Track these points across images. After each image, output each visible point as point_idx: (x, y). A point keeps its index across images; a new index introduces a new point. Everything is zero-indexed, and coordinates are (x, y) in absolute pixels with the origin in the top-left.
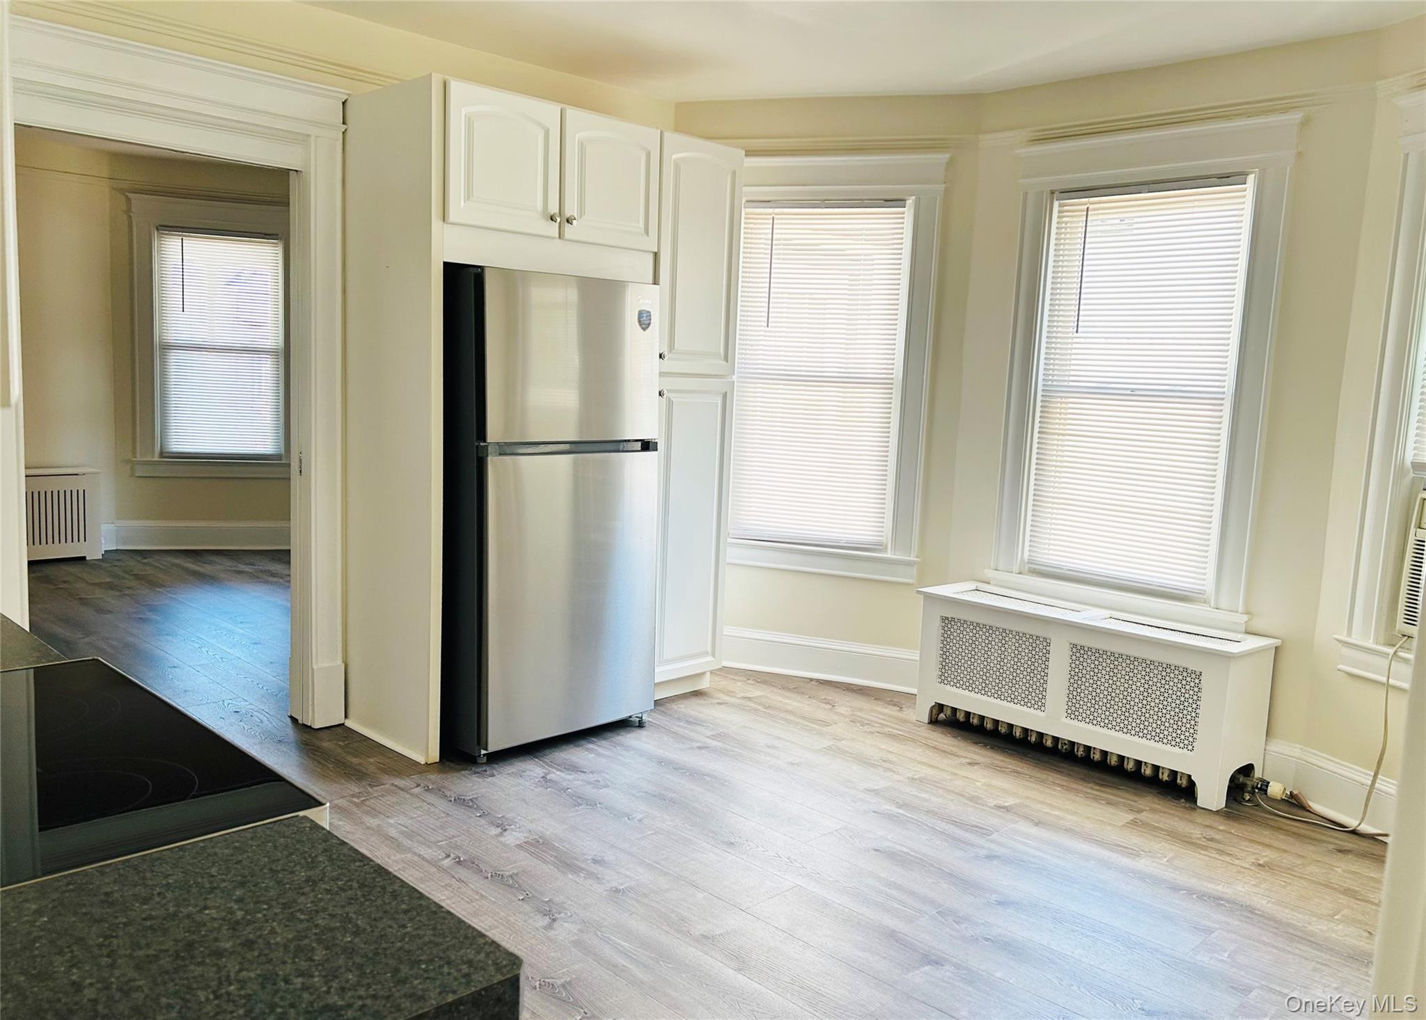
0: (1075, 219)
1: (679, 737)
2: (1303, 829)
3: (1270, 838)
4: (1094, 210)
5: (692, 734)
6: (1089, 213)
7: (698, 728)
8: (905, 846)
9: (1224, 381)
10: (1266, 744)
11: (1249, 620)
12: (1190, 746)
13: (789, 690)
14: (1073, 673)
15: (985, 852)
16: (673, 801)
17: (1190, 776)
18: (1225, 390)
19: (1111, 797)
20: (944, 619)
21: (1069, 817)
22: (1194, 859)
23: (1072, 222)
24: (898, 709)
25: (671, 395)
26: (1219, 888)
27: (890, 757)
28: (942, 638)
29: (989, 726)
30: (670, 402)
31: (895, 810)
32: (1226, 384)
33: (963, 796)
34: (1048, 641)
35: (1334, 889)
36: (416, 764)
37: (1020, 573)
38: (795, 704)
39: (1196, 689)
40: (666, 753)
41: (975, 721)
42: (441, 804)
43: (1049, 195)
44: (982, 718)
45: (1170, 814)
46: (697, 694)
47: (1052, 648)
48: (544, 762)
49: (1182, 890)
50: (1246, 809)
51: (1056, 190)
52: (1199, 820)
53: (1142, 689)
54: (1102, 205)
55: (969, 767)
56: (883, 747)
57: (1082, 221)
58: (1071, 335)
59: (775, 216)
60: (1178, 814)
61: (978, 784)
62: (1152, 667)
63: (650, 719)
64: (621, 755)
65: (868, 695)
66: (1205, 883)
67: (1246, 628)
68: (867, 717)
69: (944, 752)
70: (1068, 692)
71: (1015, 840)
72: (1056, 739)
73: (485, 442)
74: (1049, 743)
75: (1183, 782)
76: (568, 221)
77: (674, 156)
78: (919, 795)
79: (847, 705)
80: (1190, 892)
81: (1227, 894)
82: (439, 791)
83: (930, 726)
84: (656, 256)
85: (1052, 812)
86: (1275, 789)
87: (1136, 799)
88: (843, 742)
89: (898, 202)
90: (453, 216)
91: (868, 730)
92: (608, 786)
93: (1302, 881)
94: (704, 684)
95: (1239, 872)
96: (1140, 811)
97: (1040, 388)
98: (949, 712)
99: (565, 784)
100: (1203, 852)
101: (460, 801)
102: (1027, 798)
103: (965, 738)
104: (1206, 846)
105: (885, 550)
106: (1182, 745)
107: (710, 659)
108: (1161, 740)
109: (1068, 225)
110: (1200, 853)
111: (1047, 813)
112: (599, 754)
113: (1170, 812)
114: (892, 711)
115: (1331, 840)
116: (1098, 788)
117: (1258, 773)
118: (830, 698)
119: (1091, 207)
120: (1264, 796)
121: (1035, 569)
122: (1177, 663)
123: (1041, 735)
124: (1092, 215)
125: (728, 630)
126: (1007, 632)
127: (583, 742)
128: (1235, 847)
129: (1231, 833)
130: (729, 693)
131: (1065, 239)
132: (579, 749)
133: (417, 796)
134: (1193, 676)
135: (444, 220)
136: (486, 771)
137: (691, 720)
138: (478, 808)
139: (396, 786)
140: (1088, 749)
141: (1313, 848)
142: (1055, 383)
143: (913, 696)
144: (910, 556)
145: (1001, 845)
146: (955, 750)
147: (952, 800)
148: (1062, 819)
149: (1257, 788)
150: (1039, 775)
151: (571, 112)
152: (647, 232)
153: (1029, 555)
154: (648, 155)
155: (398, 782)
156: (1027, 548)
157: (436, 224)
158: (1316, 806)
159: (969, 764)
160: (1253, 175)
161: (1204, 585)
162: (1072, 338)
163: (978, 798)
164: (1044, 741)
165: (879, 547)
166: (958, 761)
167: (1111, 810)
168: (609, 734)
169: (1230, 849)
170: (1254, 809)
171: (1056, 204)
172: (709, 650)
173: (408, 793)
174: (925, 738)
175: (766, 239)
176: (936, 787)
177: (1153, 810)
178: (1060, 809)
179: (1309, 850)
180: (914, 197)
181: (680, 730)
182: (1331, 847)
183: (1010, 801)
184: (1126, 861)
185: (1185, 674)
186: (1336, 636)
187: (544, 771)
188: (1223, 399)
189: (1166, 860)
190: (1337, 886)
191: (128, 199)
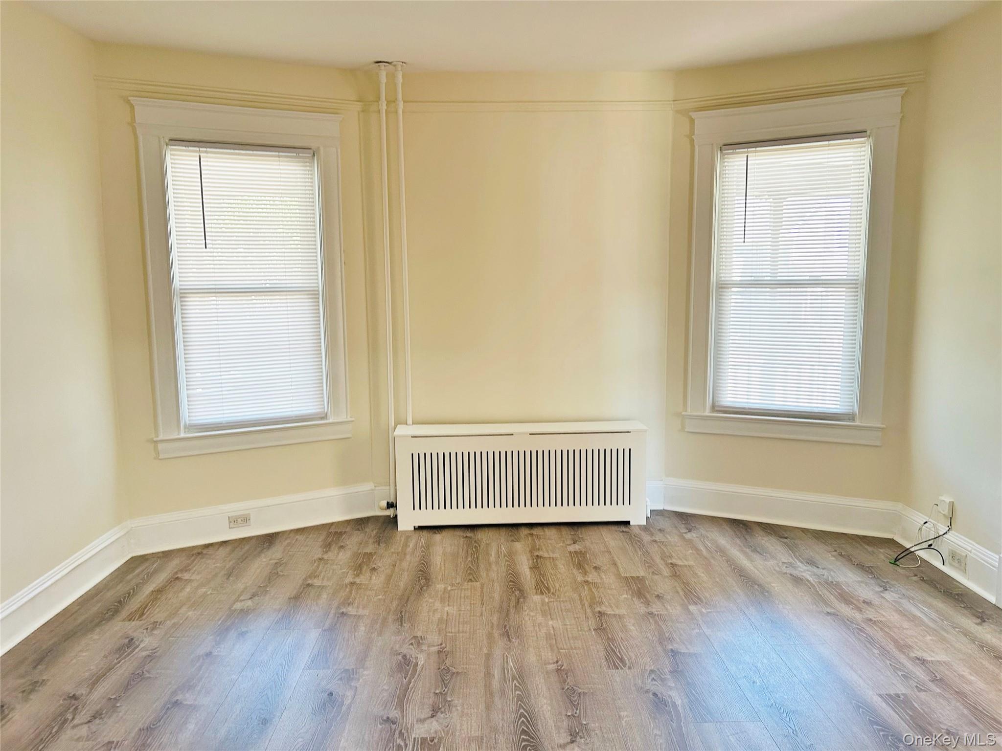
191: (692, 121)
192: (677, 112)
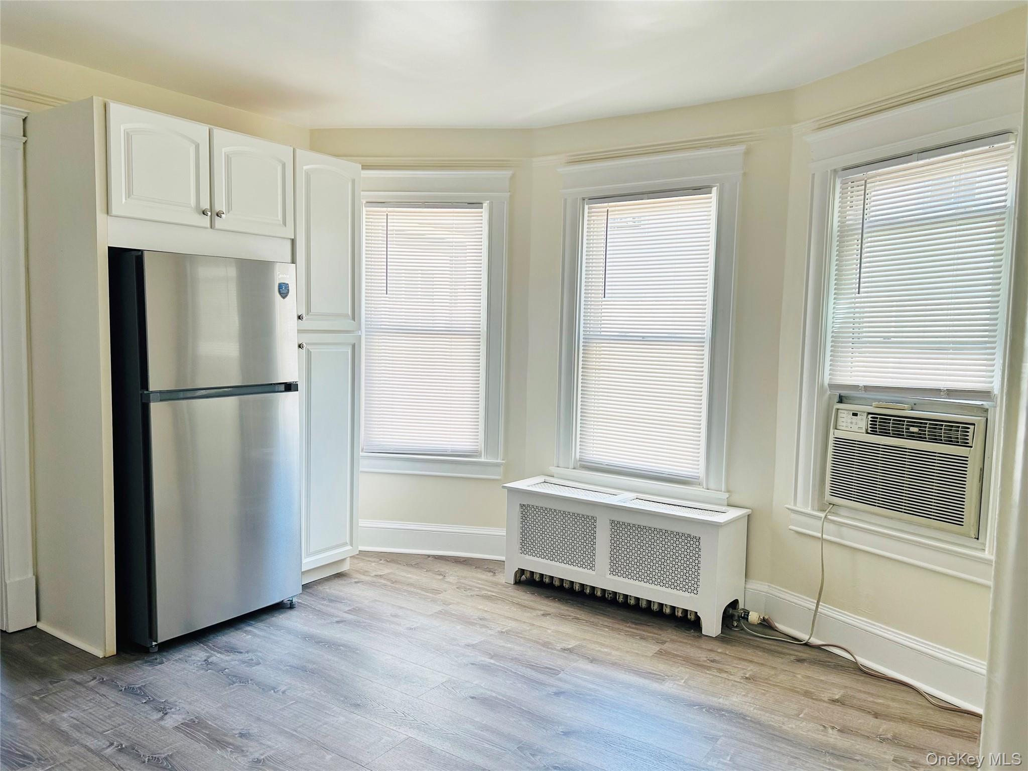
0: (599, 218)
1: (321, 614)
2: (774, 645)
3: (753, 656)
4: (613, 211)
5: (332, 611)
6: (609, 213)
7: (339, 605)
8: (494, 692)
9: (704, 330)
10: (745, 583)
11: (729, 497)
12: (695, 591)
13: (411, 565)
14: (613, 542)
15: (554, 690)
16: (313, 672)
17: (696, 613)
18: (705, 336)
19: (644, 633)
20: (522, 506)
21: (614, 652)
22: (703, 679)
23: (597, 220)
24: (492, 574)
25: (309, 347)
26: (721, 700)
27: (486, 615)
28: (522, 520)
29: (557, 583)
30: (309, 353)
31: (488, 660)
32: (705, 332)
33: (538, 643)
34: (595, 519)
35: (798, 692)
36: (95, 658)
37: (574, 468)
38: (415, 577)
39: (697, 550)
40: (311, 630)
41: (547, 580)
42: (113, 695)
43: (581, 201)
44: (552, 578)
45: (684, 643)
46: (339, 576)
47: (597, 524)
48: (208, 646)
49: (695, 706)
50: (735, 634)
51: (585, 198)
52: (704, 646)
53: (660, 551)
54: (617, 208)
55: (542, 617)
56: (480, 607)
57: (605, 219)
58: (601, 299)
59: (389, 214)
60: (690, 642)
61: (549, 631)
62: (666, 534)
63: (300, 601)
64: (273, 634)
65: (471, 565)
66: (711, 698)
67: (728, 501)
68: (471, 583)
69: (525, 606)
70: (610, 555)
71: (576, 677)
72: (604, 591)
73: (147, 390)
74: (599, 594)
75: (692, 617)
76: (217, 215)
77: (305, 168)
78: (506, 645)
79: (454, 574)
80: (701, 706)
81: (726, 705)
82: (112, 683)
83: (515, 586)
84: (293, 242)
85: (602, 650)
86: (754, 617)
87: (660, 632)
88: (451, 606)
89: (477, 205)
90: (115, 210)
91: (470, 594)
92: (260, 664)
93: (776, 688)
94: (345, 568)
95: (733, 685)
96: (664, 643)
97: (582, 337)
98: (528, 575)
99: (223, 665)
100: (708, 672)
101: (130, 691)
102: (584, 639)
103: (540, 595)
104: (710, 667)
105: (480, 456)
106: (690, 590)
107: (349, 548)
108: (675, 588)
109: (595, 222)
110: (706, 673)
111: (599, 651)
112: (255, 635)
113: (684, 641)
114: (487, 576)
115: (792, 652)
116: (634, 626)
117: (741, 605)
118: (442, 570)
119: (610, 209)
120: (746, 622)
121: (584, 465)
122: (683, 531)
123: (593, 588)
124: (611, 215)
125: (363, 523)
126: (567, 513)
127: (243, 625)
128: (729, 665)
129: (726, 654)
130: (365, 573)
131: (593, 232)
132: (239, 632)
133: (91, 689)
134: (695, 540)
135: (108, 213)
136: (156, 659)
137: (333, 598)
138: (145, 695)
139: (74, 681)
140: (626, 597)
141: (780, 660)
142: (591, 333)
143: (502, 563)
144: (497, 459)
145: (565, 681)
146: (532, 604)
147: (530, 647)
148: (610, 654)
149: (741, 617)
150: (592, 619)
151: (218, 133)
152: (285, 224)
153: (580, 455)
154: (284, 166)
155: (78, 677)
156: (578, 450)
157: (100, 216)
158: (781, 627)
159: (543, 615)
160: (716, 188)
161: (698, 473)
162: (602, 301)
163: (550, 643)
164: (595, 593)
165: (475, 453)
166: (535, 613)
167: (643, 643)
168: (264, 617)
169: (726, 667)
170: (740, 633)
171: (586, 207)
172: (348, 541)
173: (84, 687)
174: (511, 596)
175: (383, 230)
176: (519, 637)
177: (673, 641)
178: (607, 647)
179: (777, 662)
180: (488, 202)
181: (324, 609)
182: (792, 658)
183: (572, 644)
184: (655, 686)
185: (689, 539)
186: (786, 506)
187: (207, 654)
188: (704, 342)
189: (683, 681)
190: (799, 690)
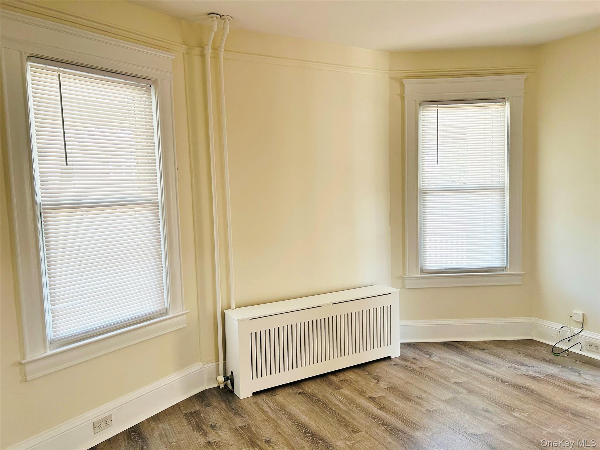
191: (402, 85)
192: (392, 78)
